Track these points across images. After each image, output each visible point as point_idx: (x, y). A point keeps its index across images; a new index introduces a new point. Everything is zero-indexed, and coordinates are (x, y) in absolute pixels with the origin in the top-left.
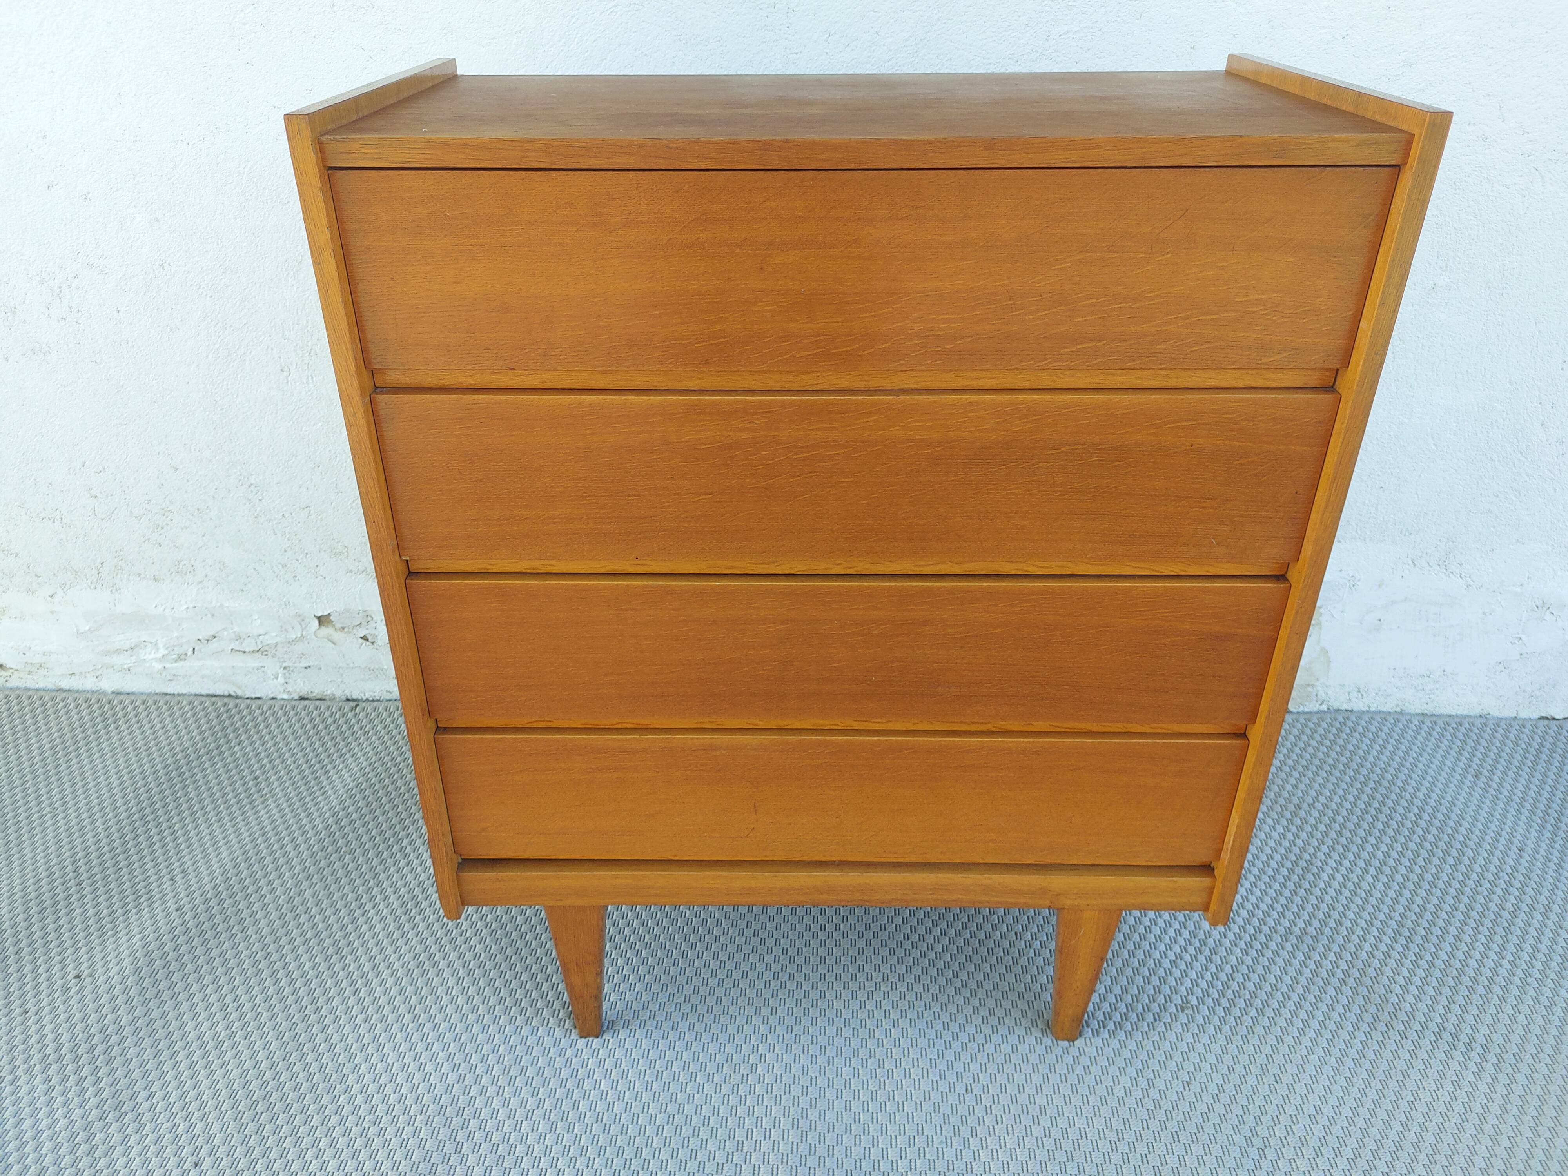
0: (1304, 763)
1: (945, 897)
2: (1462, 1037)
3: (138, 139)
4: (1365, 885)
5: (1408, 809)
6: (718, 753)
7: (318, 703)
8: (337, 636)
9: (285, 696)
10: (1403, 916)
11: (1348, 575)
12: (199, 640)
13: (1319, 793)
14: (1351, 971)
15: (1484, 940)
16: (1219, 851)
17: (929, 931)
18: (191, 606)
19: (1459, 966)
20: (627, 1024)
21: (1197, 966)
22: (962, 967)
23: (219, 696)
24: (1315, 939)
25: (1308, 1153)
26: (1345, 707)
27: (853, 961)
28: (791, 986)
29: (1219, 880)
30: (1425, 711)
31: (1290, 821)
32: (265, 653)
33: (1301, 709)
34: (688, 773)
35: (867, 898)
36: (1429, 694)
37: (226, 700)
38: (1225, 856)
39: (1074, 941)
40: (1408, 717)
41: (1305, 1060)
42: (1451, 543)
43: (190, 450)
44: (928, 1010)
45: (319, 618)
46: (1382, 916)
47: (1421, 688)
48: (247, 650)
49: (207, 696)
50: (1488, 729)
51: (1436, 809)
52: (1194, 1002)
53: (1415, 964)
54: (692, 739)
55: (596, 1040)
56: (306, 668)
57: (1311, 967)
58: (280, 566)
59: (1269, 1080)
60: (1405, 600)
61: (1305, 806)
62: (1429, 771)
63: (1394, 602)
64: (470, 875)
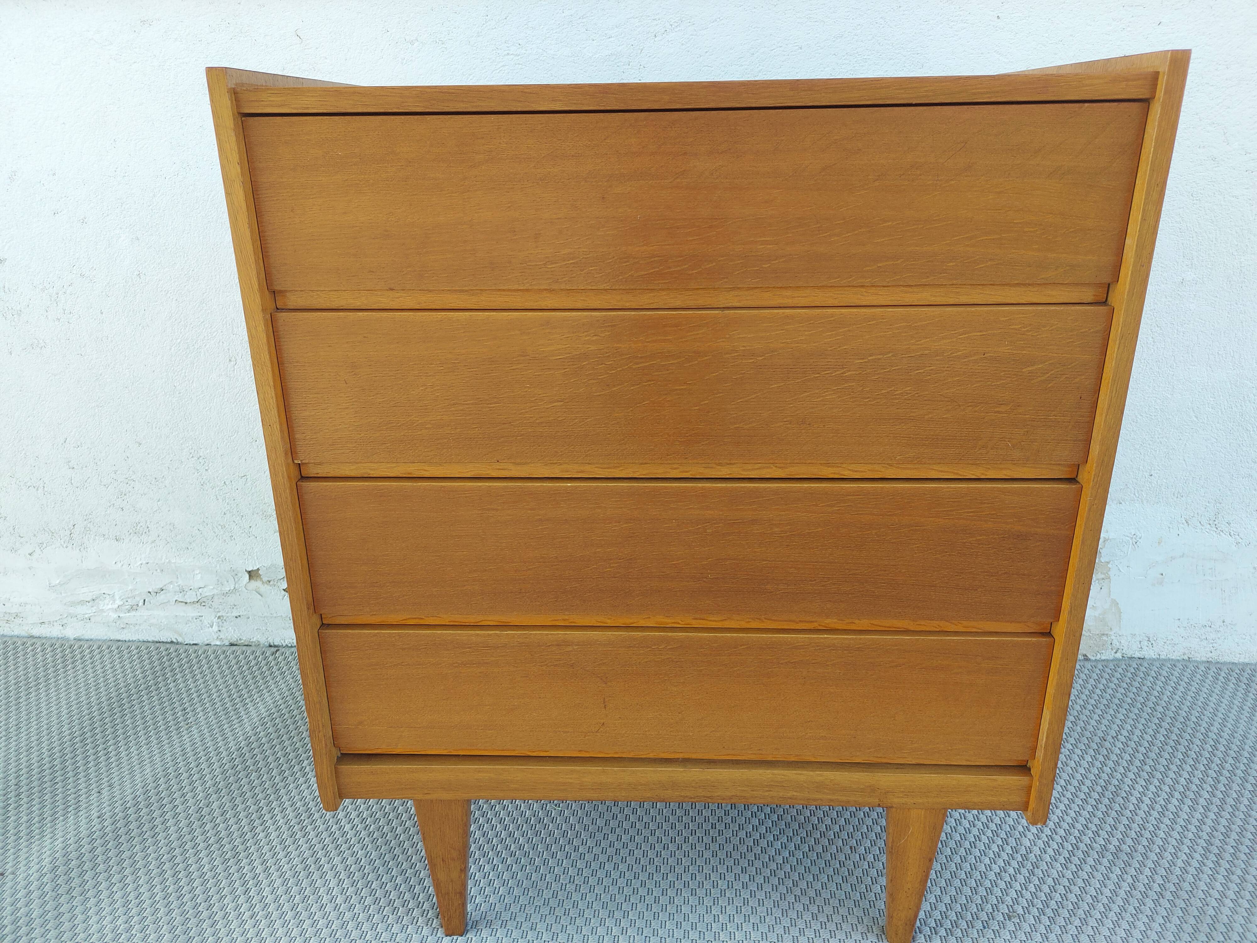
0: (1105, 702)
1: (781, 794)
3: (126, 175)
4: (1172, 808)
5: (1204, 741)
6: (570, 648)
7: (244, 648)
8: (264, 588)
9: (218, 643)
10: (1211, 835)
11: (1131, 534)
12: (149, 592)
13: (1121, 727)
14: (1167, 885)
16: (1034, 749)
17: (770, 844)
18: (144, 562)
20: (489, 924)
21: (1021, 878)
22: (801, 877)
23: (163, 642)
24: (1130, 855)
26: (1137, 655)
27: (700, 870)
28: (642, 892)
29: (1036, 778)
30: (1210, 659)
31: (1097, 751)
32: (203, 604)
33: (1098, 657)
34: (544, 668)
35: (709, 794)
36: (1212, 643)
37: (168, 646)
38: (1040, 754)
39: (904, 842)
40: (1196, 665)
42: (1218, 505)
43: (152, 428)
44: (770, 916)
45: (249, 572)
46: (1190, 835)
47: (1204, 637)
48: (188, 601)
49: (153, 642)
51: (1229, 742)
52: (1020, 911)
53: (1227, 878)
54: (547, 635)
55: (460, 938)
56: (236, 617)
57: (1128, 881)
58: (220, 527)
60: (1183, 556)
61: (1109, 738)
62: (1220, 709)
63: (1173, 558)
64: (346, 767)
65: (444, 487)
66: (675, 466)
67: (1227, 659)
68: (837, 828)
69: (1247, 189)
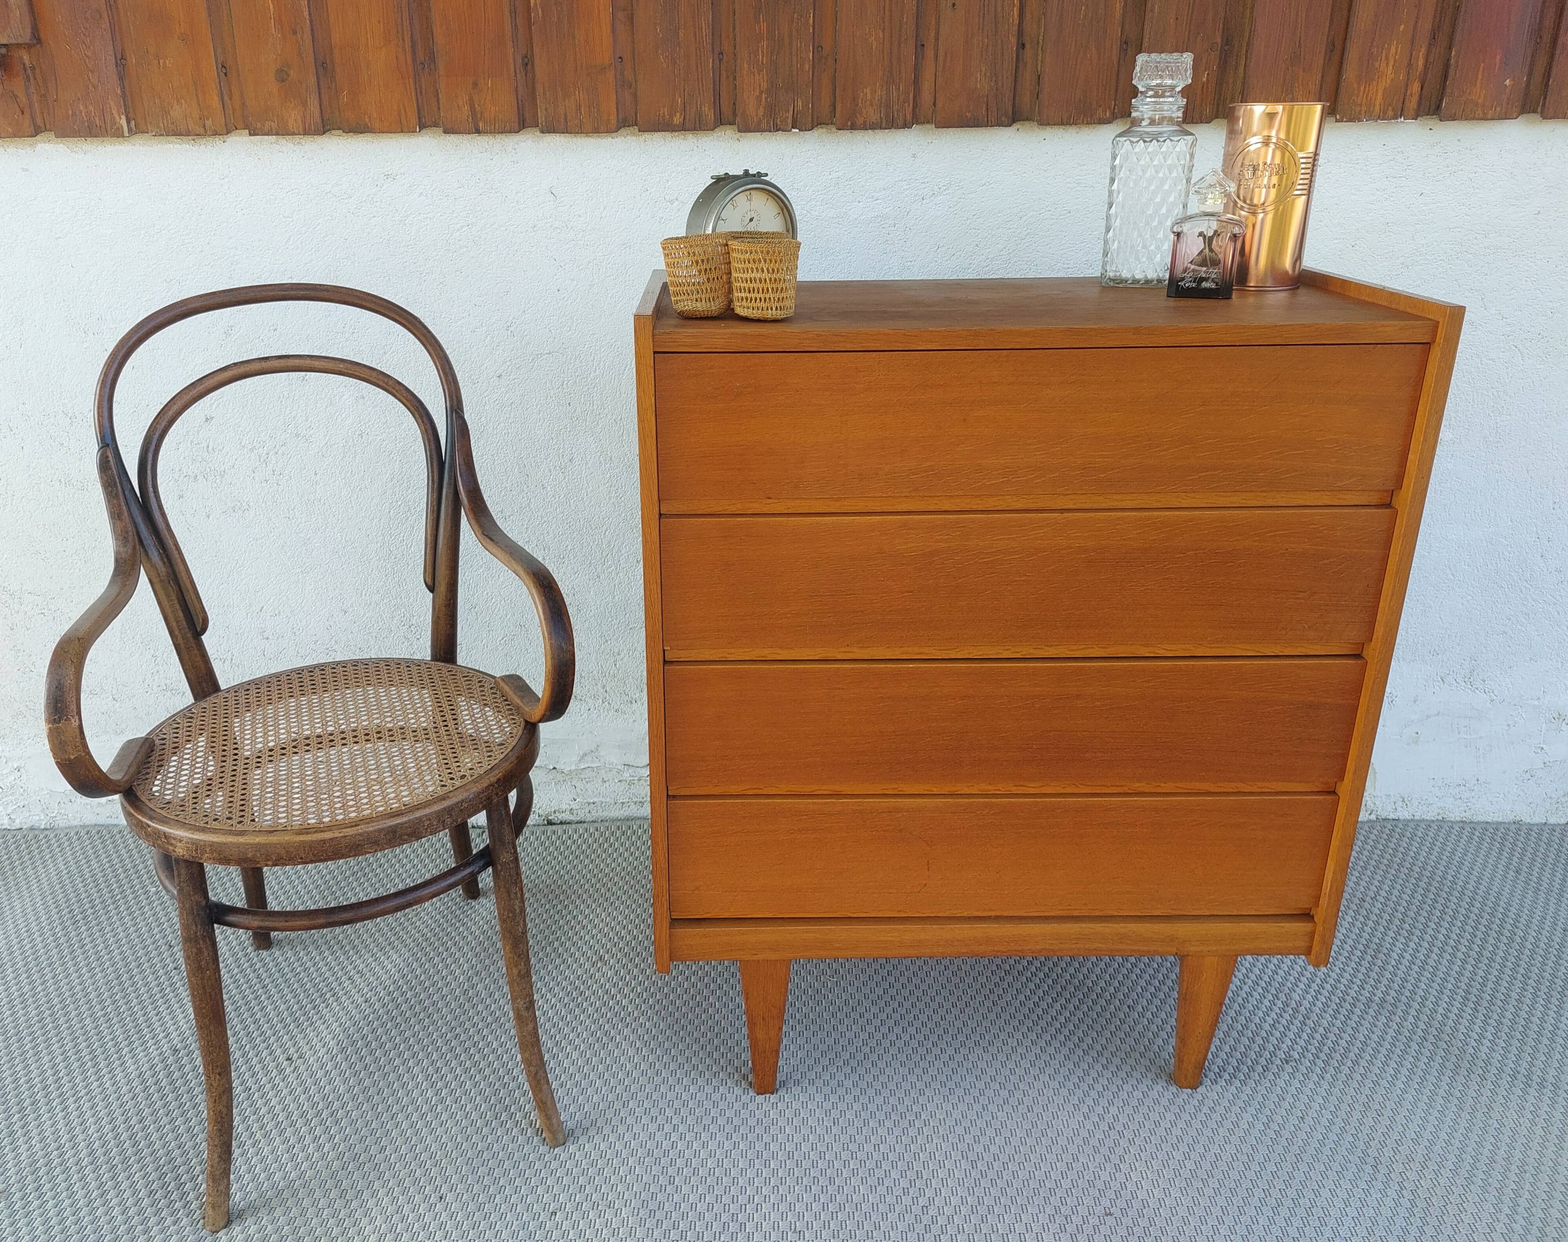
0: (1362, 864)
2: (1535, 1078)
4: (1431, 962)
5: (1460, 899)
6: (900, 815)
10: (1469, 985)
13: (1379, 888)
14: (1430, 1030)
15: (1542, 1002)
16: (1318, 898)
19: (1523, 1023)
21: (1294, 1028)
24: (1394, 1005)
25: (1416, 1166)
26: (1392, 816)
29: (1319, 925)
30: (1464, 819)
31: (1357, 912)
34: (874, 833)
35: (1020, 948)
36: (1466, 803)
38: (1324, 901)
39: (1196, 987)
40: (1450, 824)
41: (1401, 1099)
42: (1473, 662)
46: (1450, 986)
47: (1458, 796)
50: (1522, 833)
51: (1485, 898)
52: (1296, 1056)
53: (1485, 1022)
54: (880, 802)
59: (1372, 1114)
60: (1438, 715)
61: (1368, 899)
62: (1475, 868)
63: (1428, 717)
64: (681, 931)
65: (797, 669)
66: (1007, 648)
67: (1481, 818)
69: (1503, 352)
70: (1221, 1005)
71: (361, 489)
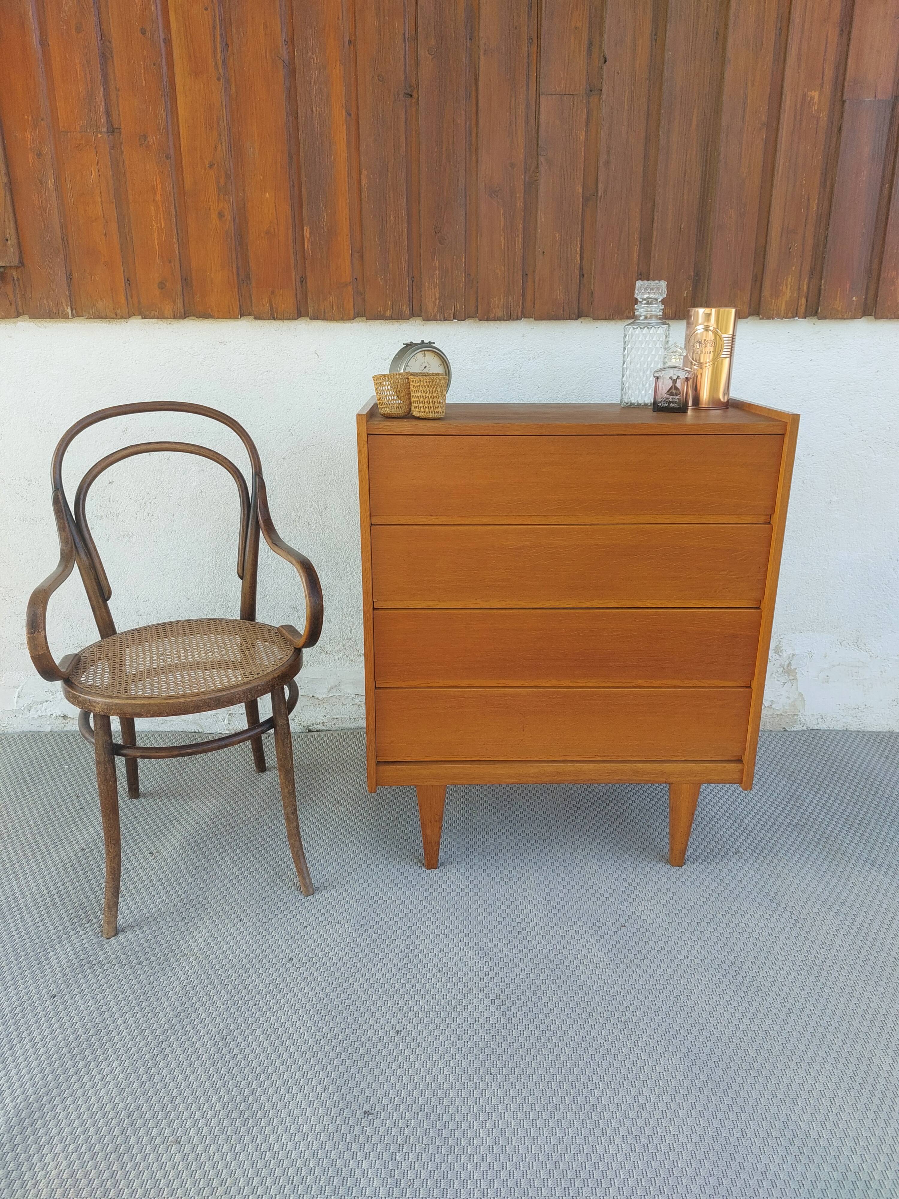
2: (878, 862)
6: (507, 698)
11: (808, 651)
16: (744, 749)
19: (876, 834)
20: (450, 864)
21: (743, 837)
22: (621, 839)
24: (803, 826)
25: (801, 903)
26: (816, 728)
29: (746, 764)
30: (859, 729)
31: (789, 779)
33: (793, 729)
34: (492, 709)
36: (860, 719)
38: (747, 752)
39: (678, 803)
40: (850, 733)
41: (799, 871)
42: (858, 633)
44: (606, 855)
47: (855, 716)
52: (742, 851)
53: (854, 835)
54: (495, 691)
55: (435, 870)
57: (801, 837)
59: (781, 879)
60: (839, 665)
61: (796, 772)
63: (834, 666)
64: (382, 768)
67: (869, 729)
68: (639, 817)
70: (693, 814)
71: (200, 525)
